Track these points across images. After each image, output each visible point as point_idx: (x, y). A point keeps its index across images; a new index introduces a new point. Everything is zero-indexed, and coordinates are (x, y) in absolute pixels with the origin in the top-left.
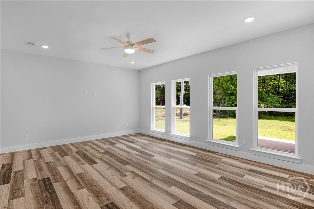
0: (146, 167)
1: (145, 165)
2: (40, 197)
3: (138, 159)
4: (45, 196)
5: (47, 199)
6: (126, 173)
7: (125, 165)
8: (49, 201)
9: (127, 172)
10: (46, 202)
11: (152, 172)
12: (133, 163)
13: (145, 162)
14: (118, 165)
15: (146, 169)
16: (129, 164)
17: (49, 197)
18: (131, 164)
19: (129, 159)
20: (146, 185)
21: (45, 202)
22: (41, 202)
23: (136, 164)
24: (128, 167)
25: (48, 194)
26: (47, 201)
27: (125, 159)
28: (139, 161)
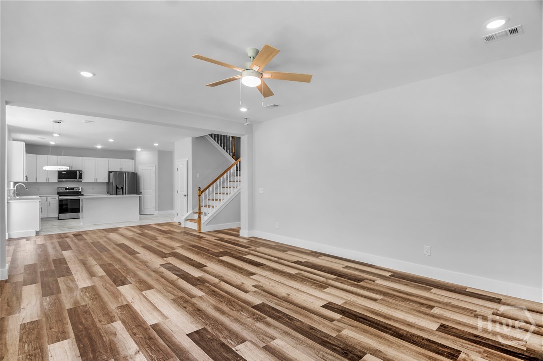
0: (222, 300)
1: (224, 304)
3: (237, 320)
6: (256, 289)
7: (263, 304)
9: (255, 291)
11: (214, 291)
12: (248, 310)
13: (223, 312)
14: (278, 305)
15: (223, 297)
16: (255, 307)
18: (253, 307)
19: (260, 319)
20: (226, 278)
23: (241, 306)
24: (257, 301)
27: (269, 319)
28: (235, 314)
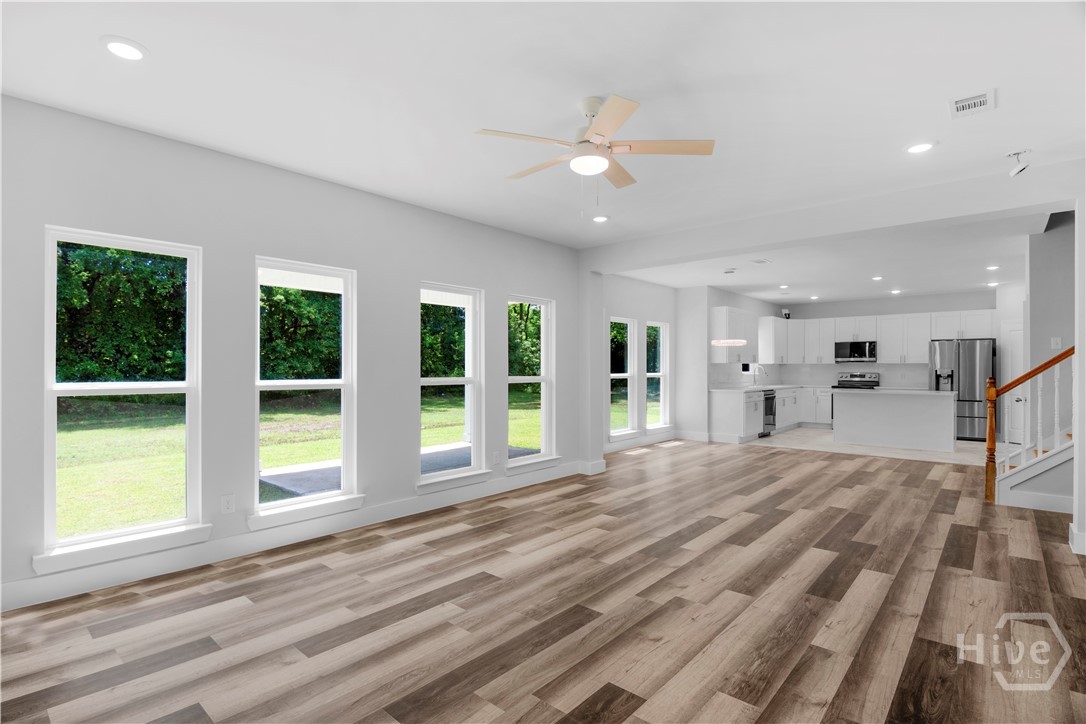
2: (956, 706)
4: (940, 702)
5: (938, 688)
8: (935, 679)
10: (944, 681)
17: (927, 688)
21: (948, 684)
22: (960, 691)
25: (926, 699)
26: (939, 681)
